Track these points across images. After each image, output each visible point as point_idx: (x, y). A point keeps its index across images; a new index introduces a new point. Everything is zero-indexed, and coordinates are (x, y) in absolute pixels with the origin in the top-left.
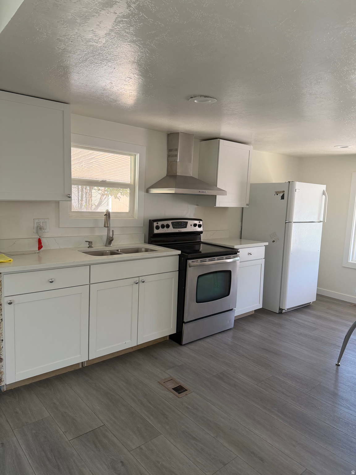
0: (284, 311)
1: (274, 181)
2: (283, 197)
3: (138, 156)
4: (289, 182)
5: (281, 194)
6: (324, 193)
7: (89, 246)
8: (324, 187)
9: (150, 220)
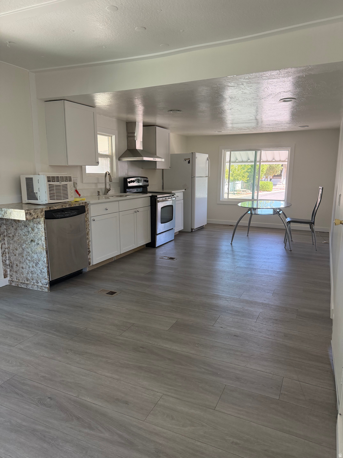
0: (193, 230)
1: (176, 153)
2: (189, 162)
3: (114, 137)
4: (192, 153)
5: (188, 160)
6: (208, 160)
7: (98, 194)
8: (207, 156)
9: (124, 178)
